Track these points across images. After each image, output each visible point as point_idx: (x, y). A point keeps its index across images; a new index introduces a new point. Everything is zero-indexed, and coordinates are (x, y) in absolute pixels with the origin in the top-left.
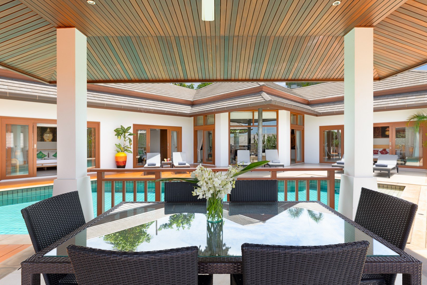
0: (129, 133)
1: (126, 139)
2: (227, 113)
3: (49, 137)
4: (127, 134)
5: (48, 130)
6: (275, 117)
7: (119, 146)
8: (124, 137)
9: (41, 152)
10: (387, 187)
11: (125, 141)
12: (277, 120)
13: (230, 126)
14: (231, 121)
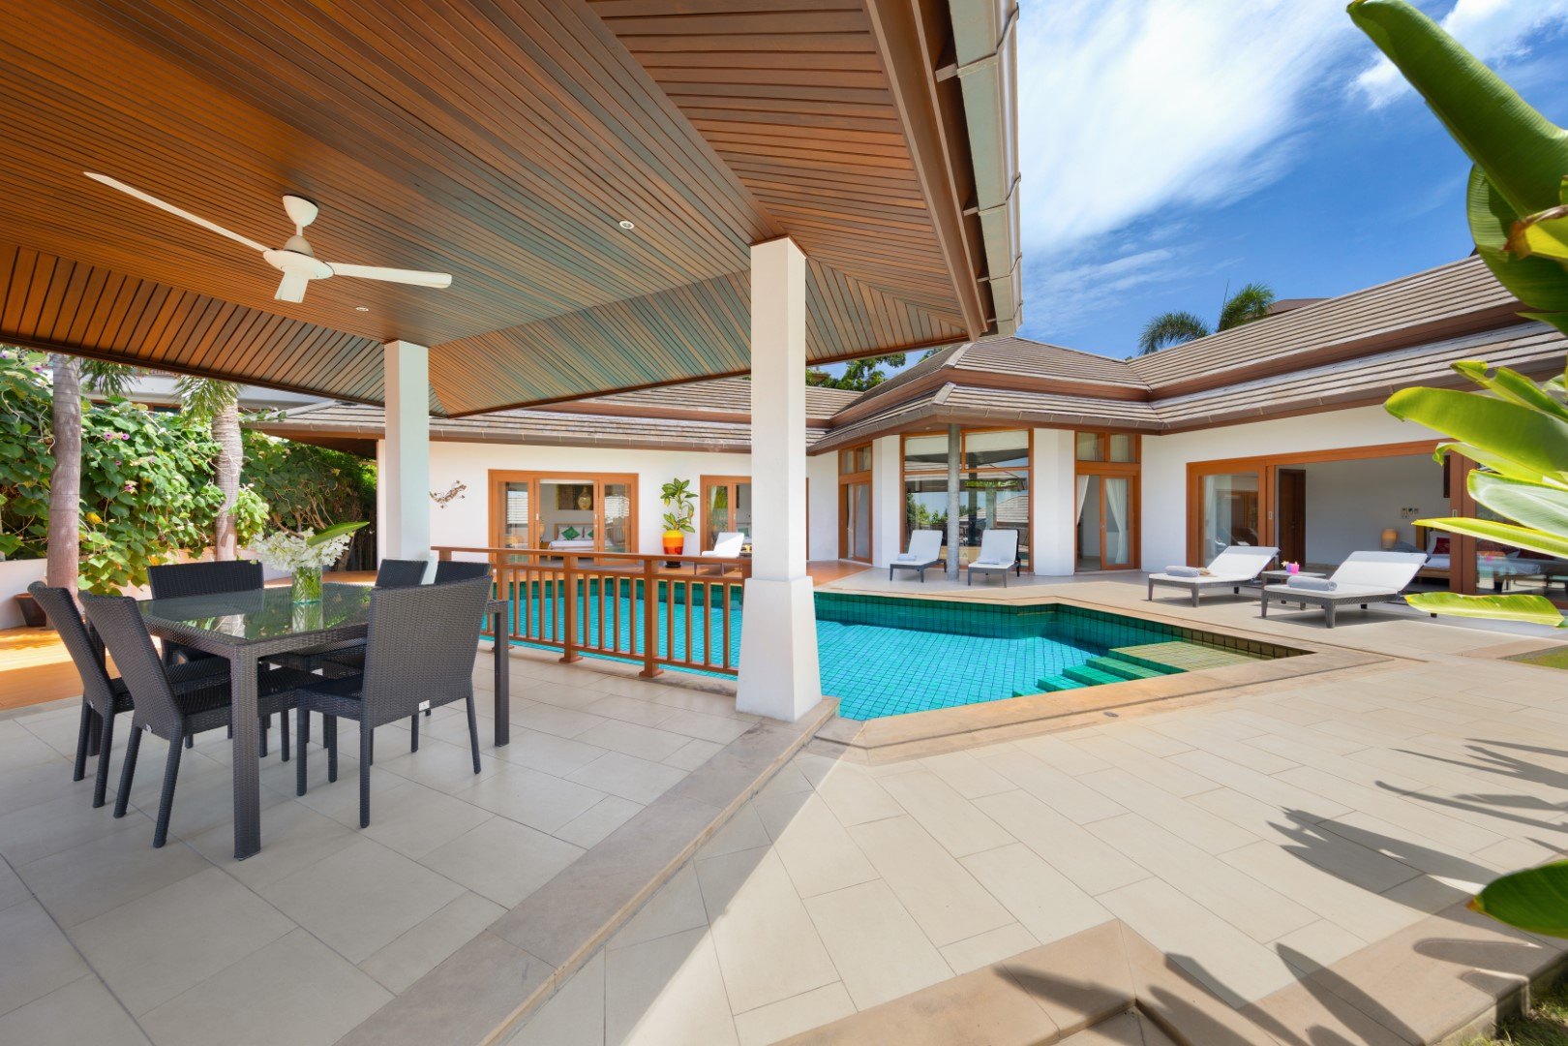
0: (685, 494)
1: (683, 505)
2: (896, 438)
3: (586, 502)
4: (683, 495)
5: (585, 490)
6: (1025, 445)
7: (669, 518)
8: (680, 502)
9: (571, 528)
10: (1261, 649)
11: (680, 508)
12: (1026, 453)
13: (903, 472)
14: (905, 459)
